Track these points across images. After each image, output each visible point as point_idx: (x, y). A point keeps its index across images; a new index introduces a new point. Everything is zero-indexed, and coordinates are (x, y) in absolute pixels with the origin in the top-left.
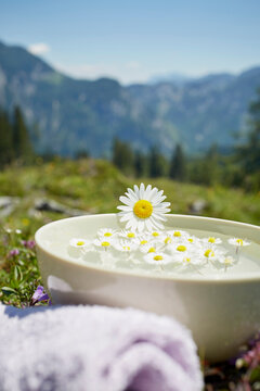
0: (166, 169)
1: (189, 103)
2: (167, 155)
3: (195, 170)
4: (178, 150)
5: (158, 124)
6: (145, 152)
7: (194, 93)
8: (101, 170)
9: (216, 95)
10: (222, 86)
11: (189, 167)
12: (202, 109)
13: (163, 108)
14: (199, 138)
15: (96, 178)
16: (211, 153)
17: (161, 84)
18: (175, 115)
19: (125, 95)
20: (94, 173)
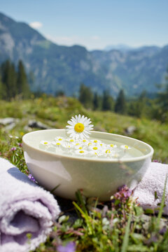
0: (113, 105)
1: (130, 64)
2: (114, 96)
3: (131, 107)
4: (121, 93)
5: (109, 76)
6: (100, 94)
7: (133, 58)
8: (71, 104)
9: (147, 59)
10: (151, 54)
11: (128, 104)
12: (137, 68)
13: (113, 66)
14: (135, 86)
15: (67, 109)
16: (141, 97)
17: (113, 51)
18: (120, 71)
19: (89, 57)
20: (66, 106)
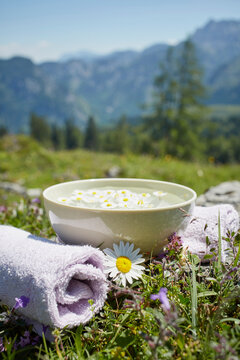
0: (81, 139)
1: (99, 78)
2: (81, 127)
3: (108, 140)
4: (91, 121)
5: (71, 98)
6: (61, 125)
7: (102, 69)
8: (23, 145)
9: (122, 69)
10: (127, 62)
11: (102, 137)
12: (110, 83)
13: (75, 84)
14: (110, 110)
15: (19, 152)
16: (121, 123)
17: (72, 61)
18: (86, 90)
19: (38, 73)
20: (17, 148)
